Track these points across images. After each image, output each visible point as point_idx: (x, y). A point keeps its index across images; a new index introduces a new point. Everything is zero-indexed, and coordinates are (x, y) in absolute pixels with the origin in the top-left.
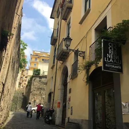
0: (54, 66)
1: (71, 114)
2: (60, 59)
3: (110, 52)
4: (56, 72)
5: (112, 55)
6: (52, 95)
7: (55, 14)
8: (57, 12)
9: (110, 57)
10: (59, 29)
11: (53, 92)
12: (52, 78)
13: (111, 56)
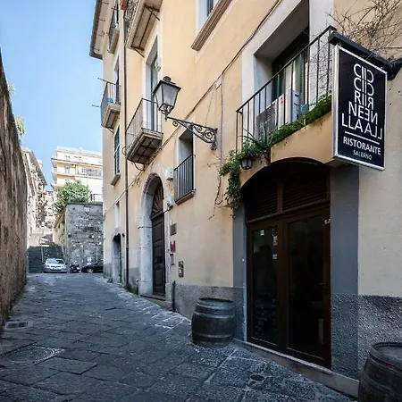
0: (117, 178)
1: (181, 275)
2: (137, 159)
3: (356, 96)
4: (127, 191)
5: (361, 109)
6: (123, 240)
7: (103, 42)
8: (110, 34)
9: (355, 114)
10: (121, 83)
11: (123, 235)
12: (118, 204)
13: (360, 111)
